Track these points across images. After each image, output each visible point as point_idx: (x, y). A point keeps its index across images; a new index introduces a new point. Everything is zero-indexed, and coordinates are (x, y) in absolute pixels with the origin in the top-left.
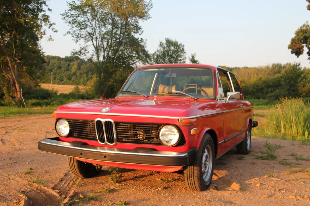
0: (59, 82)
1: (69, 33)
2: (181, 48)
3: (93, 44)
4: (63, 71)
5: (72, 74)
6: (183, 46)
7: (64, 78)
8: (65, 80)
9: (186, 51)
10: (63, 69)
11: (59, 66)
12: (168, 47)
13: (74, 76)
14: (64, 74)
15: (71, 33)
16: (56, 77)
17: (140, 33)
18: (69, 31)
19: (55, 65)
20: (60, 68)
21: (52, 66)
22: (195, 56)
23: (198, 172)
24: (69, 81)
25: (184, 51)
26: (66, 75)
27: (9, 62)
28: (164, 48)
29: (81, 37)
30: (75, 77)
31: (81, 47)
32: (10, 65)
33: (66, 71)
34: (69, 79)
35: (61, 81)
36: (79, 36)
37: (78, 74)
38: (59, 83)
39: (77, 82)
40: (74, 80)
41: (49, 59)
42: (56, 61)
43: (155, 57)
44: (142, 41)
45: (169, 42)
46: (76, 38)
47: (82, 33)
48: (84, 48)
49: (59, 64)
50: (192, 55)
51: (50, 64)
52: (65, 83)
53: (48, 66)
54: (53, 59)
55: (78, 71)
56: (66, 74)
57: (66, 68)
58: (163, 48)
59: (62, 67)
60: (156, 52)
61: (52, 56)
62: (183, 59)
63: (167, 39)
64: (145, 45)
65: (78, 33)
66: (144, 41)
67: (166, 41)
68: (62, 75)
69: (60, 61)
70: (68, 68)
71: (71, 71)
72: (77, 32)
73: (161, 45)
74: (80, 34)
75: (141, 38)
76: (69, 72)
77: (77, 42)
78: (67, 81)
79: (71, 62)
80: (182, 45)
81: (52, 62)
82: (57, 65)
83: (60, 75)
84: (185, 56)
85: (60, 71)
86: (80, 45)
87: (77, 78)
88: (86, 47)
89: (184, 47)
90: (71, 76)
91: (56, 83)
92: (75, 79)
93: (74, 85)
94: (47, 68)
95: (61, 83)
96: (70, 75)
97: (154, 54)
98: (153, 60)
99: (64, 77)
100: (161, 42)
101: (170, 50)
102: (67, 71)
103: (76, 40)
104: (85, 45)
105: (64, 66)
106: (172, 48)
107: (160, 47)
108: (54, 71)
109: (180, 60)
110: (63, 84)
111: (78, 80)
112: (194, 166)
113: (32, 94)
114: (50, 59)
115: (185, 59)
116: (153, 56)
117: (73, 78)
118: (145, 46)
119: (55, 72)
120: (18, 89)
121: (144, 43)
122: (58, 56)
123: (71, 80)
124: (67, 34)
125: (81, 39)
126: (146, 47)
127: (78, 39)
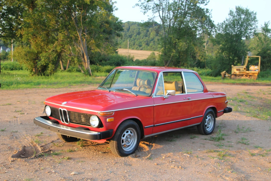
0: (137, 47)
1: (137, 5)
2: (253, 16)
3: (160, 16)
4: (142, 37)
5: (150, 40)
6: (256, 13)
7: (143, 44)
8: (144, 45)
9: (258, 20)
10: (142, 35)
11: (138, 32)
12: (239, 15)
13: (152, 41)
14: (143, 40)
15: (139, 5)
16: (135, 42)
17: (205, 3)
18: (138, 3)
19: (135, 31)
20: (139, 33)
21: (132, 32)
22: (269, 24)
23: (116, 144)
24: (147, 47)
25: (256, 20)
26: (144, 41)
27: (79, 37)
28: (234, 17)
29: (149, 9)
30: (153, 43)
31: (149, 18)
32: (80, 39)
33: (144, 37)
34: (148, 44)
35: (140, 47)
36: (147, 8)
37: (156, 39)
38: (138, 49)
39: (155, 48)
40: (152, 46)
41: (129, 25)
42: (135, 27)
43: (224, 26)
44: (207, 11)
45: (240, 11)
46: (144, 9)
47: (150, 5)
48: (152, 19)
49: (139, 29)
50: (265, 23)
51: (130, 30)
52: (144, 49)
53: (128, 32)
54: (133, 25)
55: (156, 37)
56: (144, 39)
57: (145, 34)
58: (232, 17)
59: (141, 33)
60: (225, 21)
61: (132, 22)
62: (254, 28)
63: (237, 7)
64: (210, 15)
65: (147, 5)
66: (210, 11)
67: (237, 9)
68: (141, 40)
69: (139, 27)
70: (147, 33)
71: (149, 37)
72: (145, 4)
73: (231, 13)
74: (147, 6)
75: (207, 8)
76: (147, 38)
77: (145, 14)
78: (145, 47)
79: (149, 28)
80: (254, 13)
81: (132, 28)
82: (136, 31)
83: (139, 40)
84: (257, 24)
85: (139, 36)
86: (148, 16)
87: (155, 44)
88: (154, 18)
89: (255, 15)
90: (149, 42)
91: (135, 48)
92: (153, 44)
93: (152, 50)
94: (128, 34)
95: (140, 49)
96: (148, 40)
97: (222, 23)
98: (222, 29)
99: (143, 42)
100: (231, 11)
101: (240, 18)
102: (146, 37)
103: (144, 12)
104: (153, 16)
105: (143, 32)
106: (243, 16)
107: (230, 15)
108: (133, 36)
109: (251, 29)
110: (141, 50)
111: (156, 46)
112: (113, 140)
113: (108, 60)
114: (131, 25)
115: (256, 28)
116: (222, 26)
117: (151, 44)
118: (210, 17)
119: (134, 38)
120: (86, 60)
121: (209, 14)
122: (137, 22)
123: (149, 46)
124: (135, 6)
125: (149, 10)
126: (212, 17)
127: (146, 11)
